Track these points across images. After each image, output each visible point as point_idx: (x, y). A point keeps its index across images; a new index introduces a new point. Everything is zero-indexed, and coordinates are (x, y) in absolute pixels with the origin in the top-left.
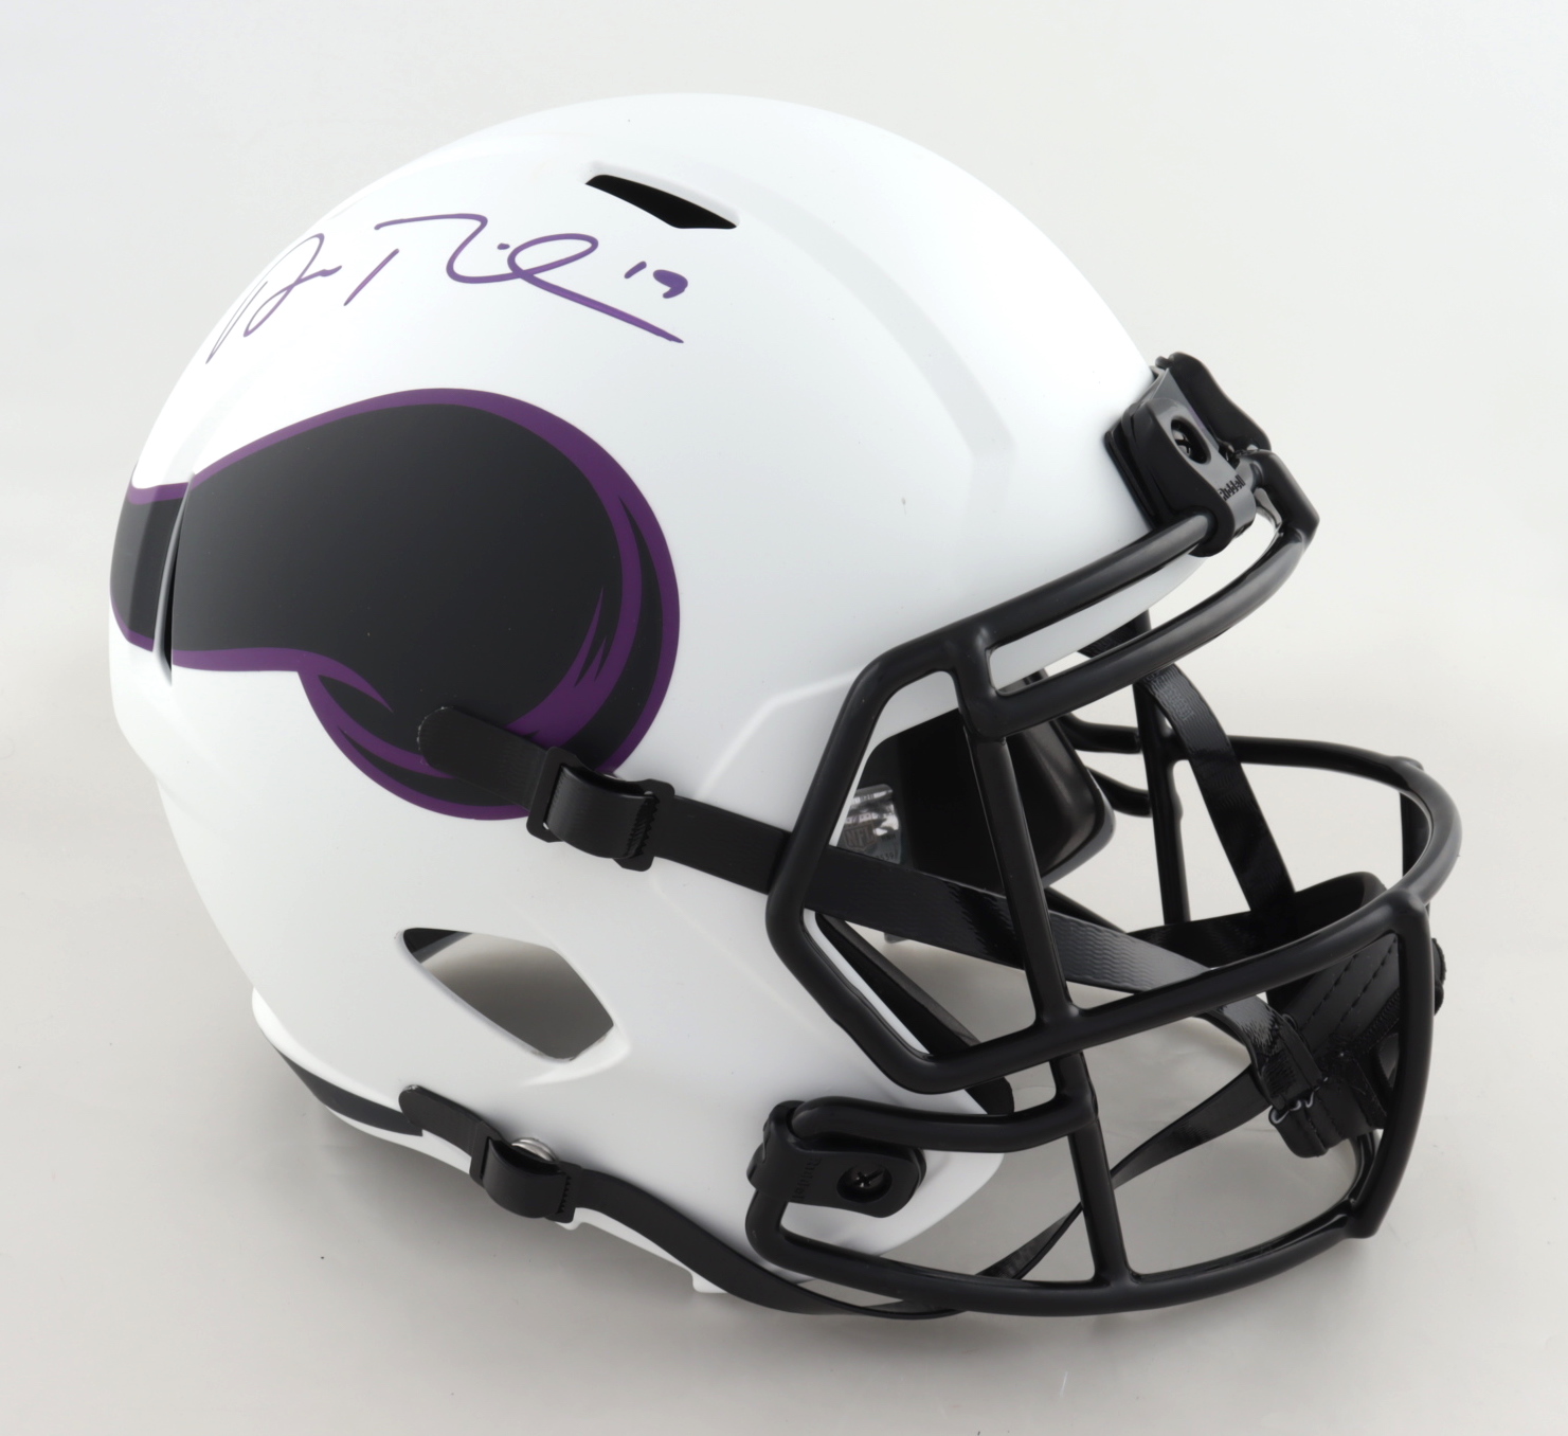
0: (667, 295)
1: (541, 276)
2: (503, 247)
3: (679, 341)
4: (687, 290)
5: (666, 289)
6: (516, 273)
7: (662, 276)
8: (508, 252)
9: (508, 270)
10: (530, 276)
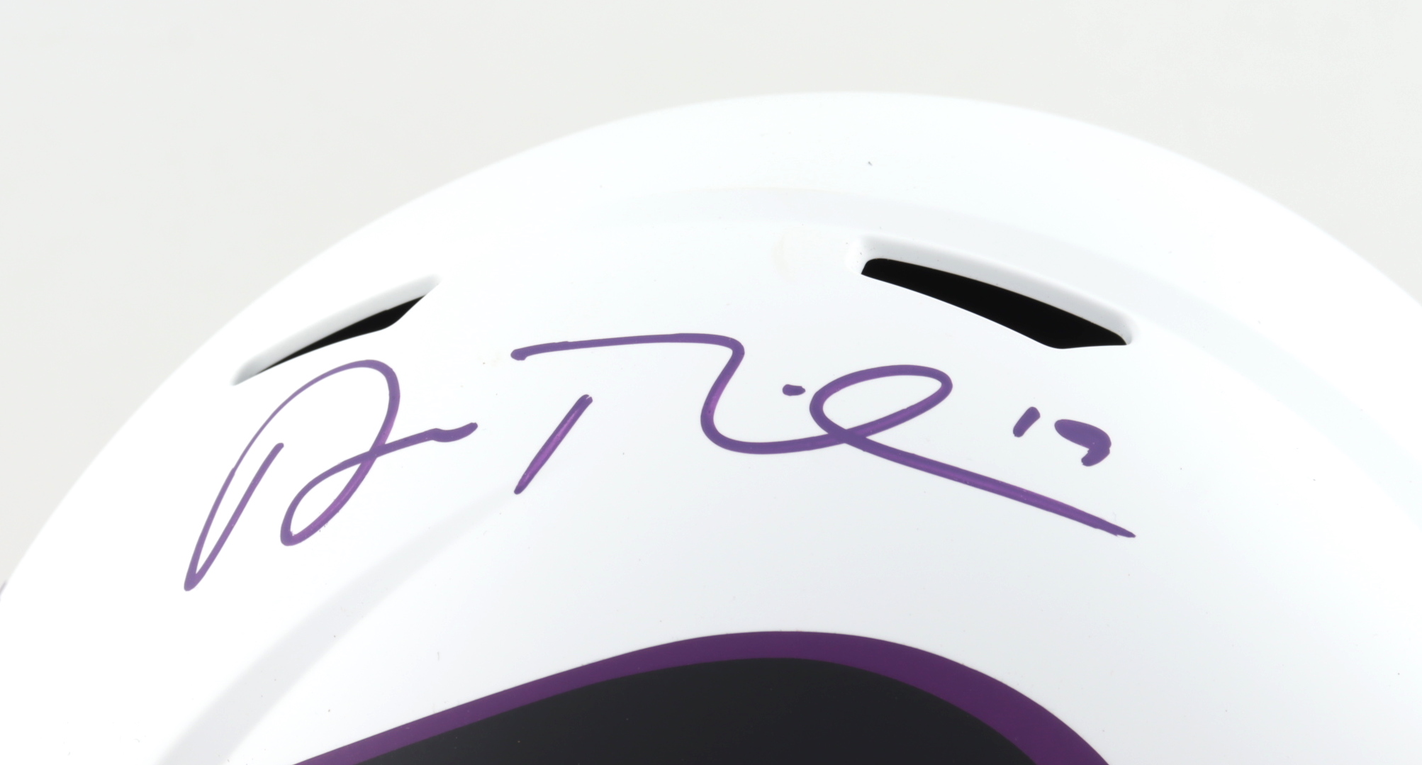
0: (1088, 461)
1: (879, 438)
2: (792, 390)
3: (1130, 535)
4: (1113, 449)
5: (1083, 451)
6: (834, 435)
7: (1069, 430)
8: (806, 398)
9: (817, 431)
10: (860, 437)
